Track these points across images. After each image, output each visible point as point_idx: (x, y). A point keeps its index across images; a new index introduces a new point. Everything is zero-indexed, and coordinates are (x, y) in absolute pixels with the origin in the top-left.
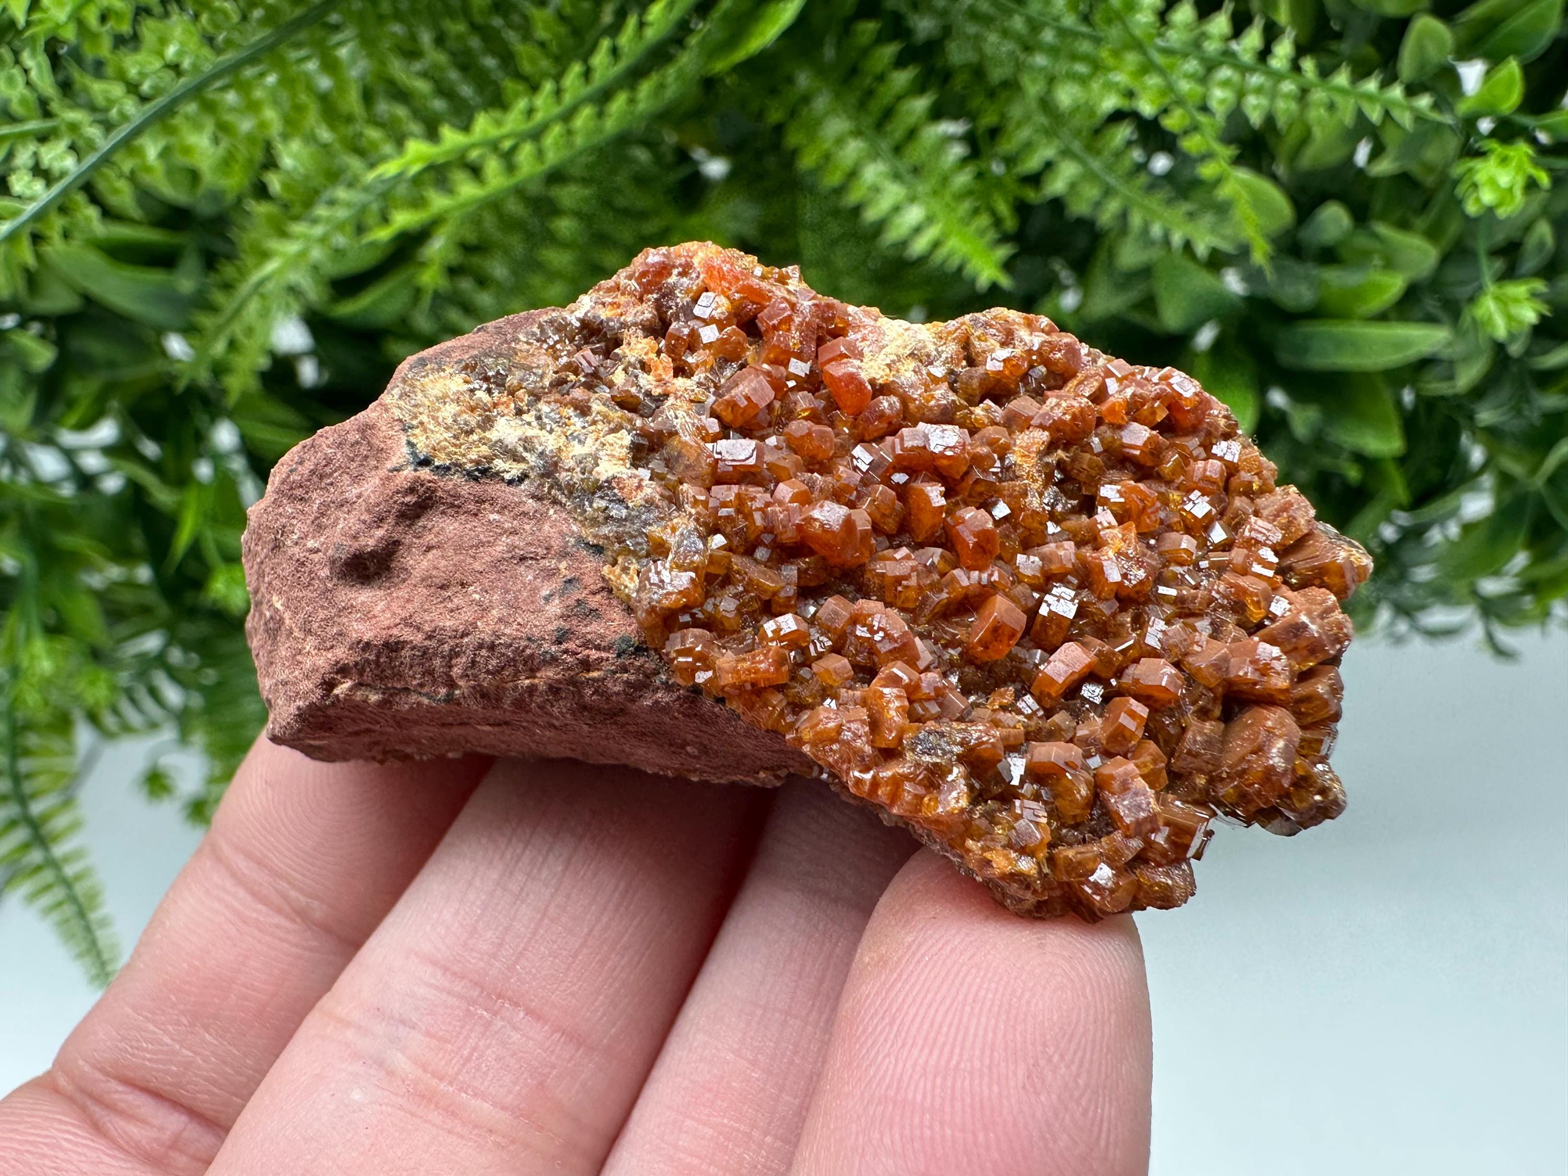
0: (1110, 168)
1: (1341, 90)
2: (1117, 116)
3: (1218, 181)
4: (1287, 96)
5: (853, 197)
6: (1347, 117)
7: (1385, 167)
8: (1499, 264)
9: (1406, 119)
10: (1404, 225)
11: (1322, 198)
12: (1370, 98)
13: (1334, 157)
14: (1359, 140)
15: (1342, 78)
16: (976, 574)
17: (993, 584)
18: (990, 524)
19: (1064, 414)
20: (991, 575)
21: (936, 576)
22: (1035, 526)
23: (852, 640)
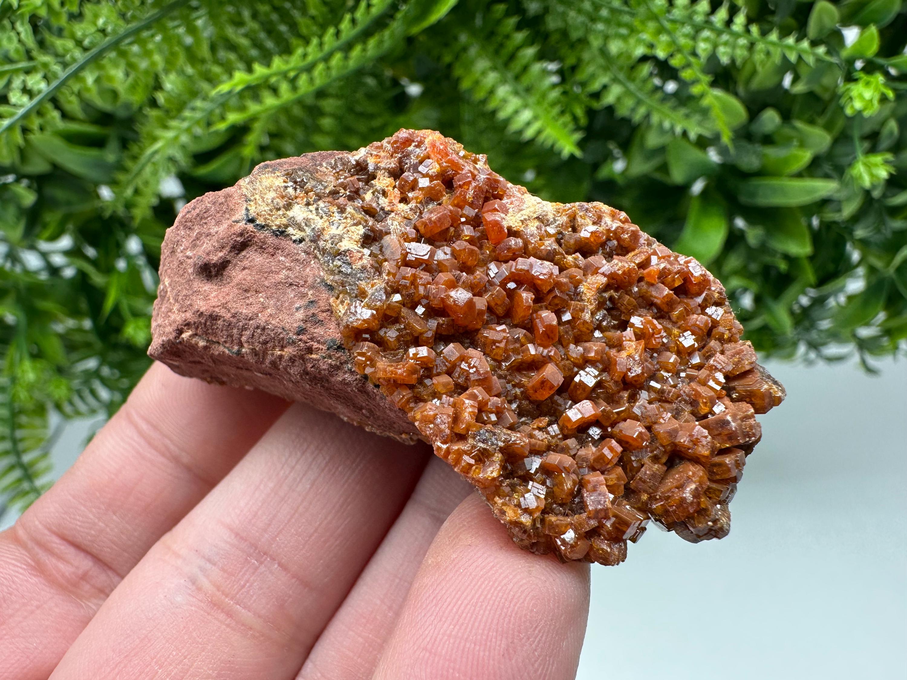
0: (640, 89)
1: (773, 44)
2: (644, 59)
3: (702, 96)
4: (742, 47)
5: (492, 105)
6: (777, 59)
7: (800, 88)
8: (867, 145)
9: (810, 60)
10: (811, 122)
11: (764, 106)
12: (790, 48)
13: (770, 83)
14: (785, 72)
15: (774, 37)
16: (541, 349)
17: (550, 357)
18: (555, 323)
19: (619, 270)
20: (550, 352)
21: (517, 345)
22: (584, 329)
23: (458, 369)
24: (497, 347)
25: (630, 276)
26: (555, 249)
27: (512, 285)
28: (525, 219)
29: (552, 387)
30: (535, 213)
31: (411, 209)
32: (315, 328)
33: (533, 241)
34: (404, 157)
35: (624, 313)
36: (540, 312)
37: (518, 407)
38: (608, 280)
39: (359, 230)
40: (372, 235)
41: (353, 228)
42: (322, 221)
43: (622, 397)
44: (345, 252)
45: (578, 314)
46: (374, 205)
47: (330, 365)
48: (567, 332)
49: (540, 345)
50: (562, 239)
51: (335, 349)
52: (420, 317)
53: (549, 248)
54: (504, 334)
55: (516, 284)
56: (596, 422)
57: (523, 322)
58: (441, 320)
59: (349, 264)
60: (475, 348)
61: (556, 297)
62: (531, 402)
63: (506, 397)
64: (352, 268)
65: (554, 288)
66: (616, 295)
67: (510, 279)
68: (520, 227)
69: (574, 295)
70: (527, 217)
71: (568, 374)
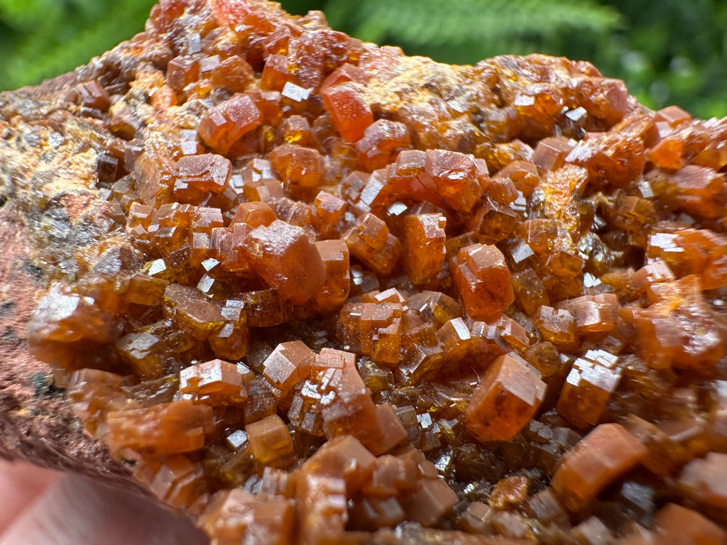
16: (482, 325)
17: (504, 340)
18: (500, 263)
19: (606, 149)
20: (502, 328)
21: (428, 326)
22: (566, 271)
23: (298, 401)
24: (382, 336)
25: (630, 158)
26: (472, 132)
27: (398, 209)
28: (405, 91)
29: (523, 407)
30: (421, 77)
31: (191, 110)
32: (14, 357)
33: (426, 123)
34: (176, 33)
35: (632, 232)
36: (463, 250)
37: (454, 461)
38: (589, 172)
39: (88, 158)
40: (115, 162)
41: (78, 158)
42: (24, 155)
43: (682, 405)
44: (57, 199)
45: (546, 243)
46: (126, 118)
47: (49, 426)
48: (529, 284)
49: (476, 318)
50: (482, 121)
51: (47, 393)
52: (209, 300)
53: (461, 132)
54: (395, 307)
55: (406, 204)
56: (637, 472)
57: (433, 277)
58: (251, 297)
59: (67, 220)
60: (338, 347)
61: (491, 214)
62: (480, 446)
63: (420, 446)
64: (71, 227)
65: (484, 198)
66: (608, 201)
67: (391, 195)
68: (396, 103)
69: (527, 211)
70: (406, 86)
71: (552, 369)
